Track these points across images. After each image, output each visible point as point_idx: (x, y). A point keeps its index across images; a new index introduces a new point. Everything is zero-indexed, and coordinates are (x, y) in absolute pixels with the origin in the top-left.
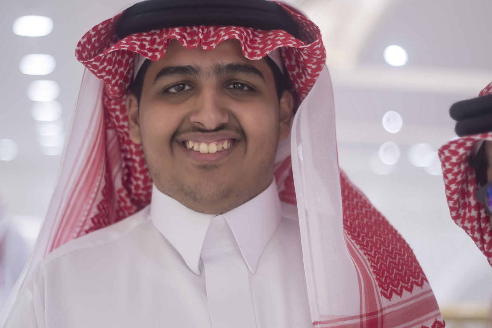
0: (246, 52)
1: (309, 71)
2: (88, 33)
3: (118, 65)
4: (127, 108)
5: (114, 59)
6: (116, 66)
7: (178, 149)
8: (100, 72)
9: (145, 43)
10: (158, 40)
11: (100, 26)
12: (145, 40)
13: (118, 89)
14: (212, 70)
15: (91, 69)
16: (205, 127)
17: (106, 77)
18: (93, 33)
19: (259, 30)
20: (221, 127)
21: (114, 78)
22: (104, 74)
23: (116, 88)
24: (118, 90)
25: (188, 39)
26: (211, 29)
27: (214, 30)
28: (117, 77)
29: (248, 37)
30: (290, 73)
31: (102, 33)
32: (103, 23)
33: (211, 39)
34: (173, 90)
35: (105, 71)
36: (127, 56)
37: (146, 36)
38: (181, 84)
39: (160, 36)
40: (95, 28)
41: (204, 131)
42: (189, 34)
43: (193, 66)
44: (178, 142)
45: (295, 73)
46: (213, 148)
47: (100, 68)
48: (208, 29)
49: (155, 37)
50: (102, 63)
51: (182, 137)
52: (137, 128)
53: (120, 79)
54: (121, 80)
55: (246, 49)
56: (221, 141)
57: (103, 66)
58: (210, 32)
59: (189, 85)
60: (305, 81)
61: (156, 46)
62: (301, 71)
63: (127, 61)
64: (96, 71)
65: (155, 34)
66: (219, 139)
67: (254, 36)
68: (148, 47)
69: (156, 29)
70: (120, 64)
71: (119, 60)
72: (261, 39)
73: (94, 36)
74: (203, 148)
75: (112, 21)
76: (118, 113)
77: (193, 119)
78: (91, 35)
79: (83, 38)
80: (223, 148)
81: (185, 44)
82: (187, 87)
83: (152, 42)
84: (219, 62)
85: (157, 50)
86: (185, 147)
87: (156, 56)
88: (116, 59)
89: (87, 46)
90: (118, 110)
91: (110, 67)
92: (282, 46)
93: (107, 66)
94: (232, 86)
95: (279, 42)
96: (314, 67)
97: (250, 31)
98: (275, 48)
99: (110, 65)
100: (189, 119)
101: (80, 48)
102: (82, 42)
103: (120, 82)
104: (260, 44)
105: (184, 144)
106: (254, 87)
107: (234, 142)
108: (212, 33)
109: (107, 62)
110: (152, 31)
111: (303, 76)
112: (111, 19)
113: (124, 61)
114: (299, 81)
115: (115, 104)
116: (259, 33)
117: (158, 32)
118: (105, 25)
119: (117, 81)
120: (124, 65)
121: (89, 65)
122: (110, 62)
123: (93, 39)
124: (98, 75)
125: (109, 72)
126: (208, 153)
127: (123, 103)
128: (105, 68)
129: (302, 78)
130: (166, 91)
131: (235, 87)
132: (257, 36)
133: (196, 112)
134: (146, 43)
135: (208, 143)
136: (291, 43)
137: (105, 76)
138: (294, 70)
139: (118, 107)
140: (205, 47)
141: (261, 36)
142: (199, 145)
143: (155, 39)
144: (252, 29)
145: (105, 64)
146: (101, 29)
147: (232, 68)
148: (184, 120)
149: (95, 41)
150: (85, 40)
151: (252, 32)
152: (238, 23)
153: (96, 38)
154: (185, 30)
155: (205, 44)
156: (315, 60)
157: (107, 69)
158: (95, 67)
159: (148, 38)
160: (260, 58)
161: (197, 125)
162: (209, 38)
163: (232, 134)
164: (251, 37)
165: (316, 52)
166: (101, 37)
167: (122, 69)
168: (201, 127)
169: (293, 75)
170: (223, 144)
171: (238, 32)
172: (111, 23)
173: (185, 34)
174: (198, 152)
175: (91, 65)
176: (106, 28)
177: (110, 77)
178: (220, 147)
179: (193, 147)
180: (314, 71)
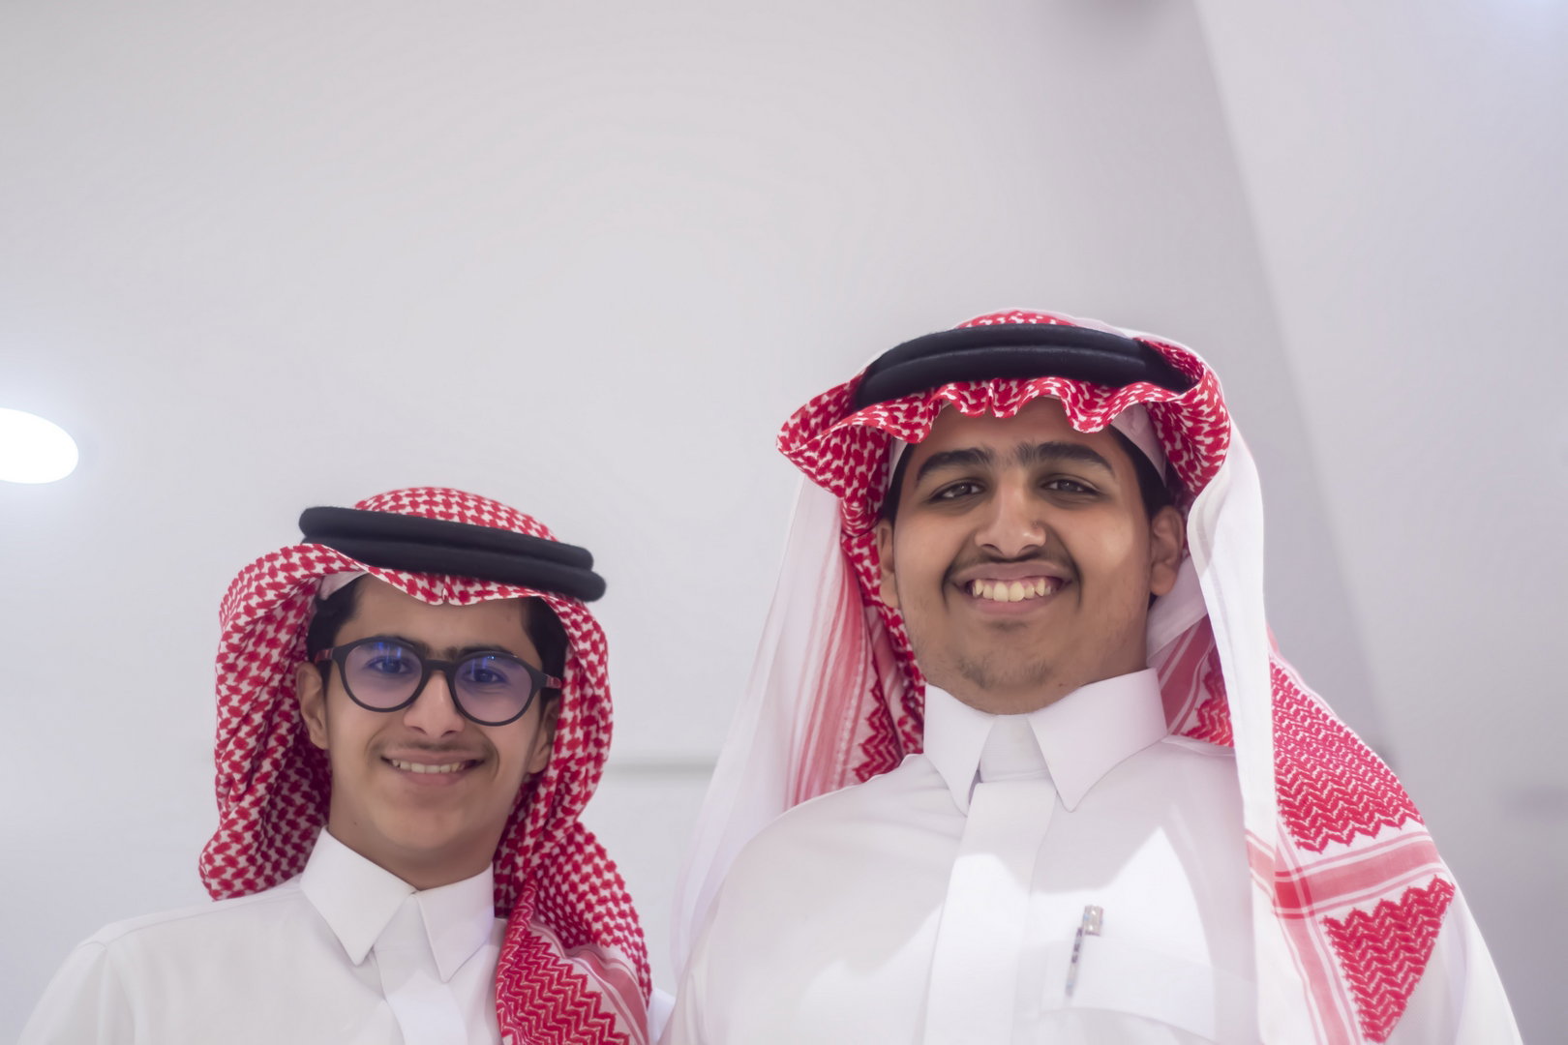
0: (1074, 421)
1: (1202, 449)
2: (803, 409)
3: (855, 459)
4: (879, 548)
5: (845, 447)
6: (852, 462)
7: (956, 599)
8: (822, 471)
9: (896, 414)
10: (921, 409)
11: (826, 399)
12: (898, 409)
13: (859, 507)
14: (1014, 455)
15: (805, 467)
16: (1001, 552)
17: (834, 483)
18: (812, 410)
19: (1104, 388)
20: (1032, 554)
21: (849, 483)
22: (829, 475)
23: (855, 504)
24: (859, 510)
25: (972, 402)
26: (1013, 384)
27: (1018, 386)
28: (855, 484)
29: (1079, 395)
30: (1176, 466)
31: (830, 412)
32: (830, 393)
33: (1012, 401)
34: (950, 495)
35: (830, 471)
36: (870, 445)
37: (900, 403)
38: (963, 484)
39: (925, 402)
40: (816, 401)
41: (1000, 560)
42: (974, 395)
43: (981, 448)
44: (955, 585)
45: (1183, 463)
46: (1019, 591)
47: (821, 463)
48: (1008, 384)
49: (915, 404)
50: (822, 454)
51: (963, 575)
52: (892, 576)
53: (861, 486)
54: (863, 488)
55: (1074, 415)
56: (1033, 578)
57: (825, 459)
58: (1011, 389)
59: (978, 486)
60: (1202, 472)
61: (917, 419)
62: (1192, 457)
63: (872, 453)
64: (813, 470)
65: (916, 399)
66: (1028, 574)
67: (1093, 395)
68: (902, 420)
69: (919, 391)
70: (859, 458)
71: (856, 451)
72: (1106, 399)
73: (816, 415)
74: (1000, 592)
75: (846, 388)
76: (867, 563)
77: (981, 539)
78: (807, 412)
79: (793, 417)
80: (1036, 593)
81: (964, 410)
82: (974, 489)
83: (911, 413)
84: (1028, 440)
85: (918, 425)
86: (971, 593)
87: (917, 435)
88: (849, 447)
89: (800, 431)
90: (866, 558)
91: (840, 463)
92: (1137, 402)
93: (832, 460)
94: (1055, 486)
95: (1132, 398)
96: (1209, 441)
97: (1083, 387)
98: (1125, 407)
99: (839, 458)
100: (974, 540)
101: (786, 434)
102: (791, 425)
103: (861, 492)
104: (1102, 407)
105: (967, 587)
106: (1094, 488)
107: (1058, 583)
108: (1015, 390)
109: (833, 453)
110: (912, 396)
111: (1197, 463)
112: (845, 385)
113: (866, 454)
114: (1193, 476)
115: (860, 545)
116: (1104, 391)
117: (922, 396)
118: (834, 396)
119: (855, 491)
120: (866, 461)
121: (800, 460)
122: (837, 452)
123: (813, 422)
124: (820, 478)
125: (838, 473)
126: (1009, 601)
127: (873, 543)
128: (828, 464)
129: (1195, 468)
130: (937, 497)
131: (1059, 488)
132: (1100, 396)
133: (985, 527)
134: (899, 415)
135: (1008, 582)
136: (1152, 396)
137: (831, 480)
138: (1181, 457)
139: (865, 551)
140: (999, 414)
141: (1106, 395)
142: (993, 588)
143: (917, 407)
144: (1089, 384)
145: (829, 456)
146: (828, 403)
147: (1050, 450)
148: (966, 542)
149: (817, 424)
150: (797, 420)
151: (1088, 388)
152: (1060, 372)
153: (819, 419)
154: (967, 388)
155: (1000, 409)
156: (1207, 428)
157: (833, 466)
158: (811, 462)
159: (904, 407)
160: (1101, 428)
161: (988, 550)
162: (1009, 398)
163: (1053, 567)
164: (1087, 396)
165: (1200, 408)
166: (829, 420)
167: (862, 469)
168: (993, 552)
169: (1180, 468)
170: (1035, 586)
171: (1058, 385)
172: (843, 393)
173: (966, 394)
174: (992, 600)
175: (803, 458)
176: (837, 402)
177: (842, 483)
178: (1031, 591)
179: (982, 594)
180: (1212, 448)
